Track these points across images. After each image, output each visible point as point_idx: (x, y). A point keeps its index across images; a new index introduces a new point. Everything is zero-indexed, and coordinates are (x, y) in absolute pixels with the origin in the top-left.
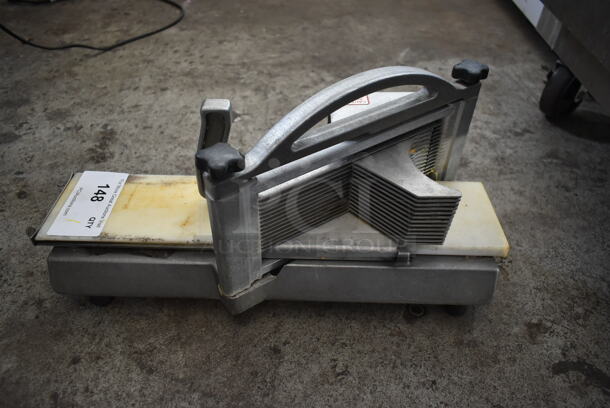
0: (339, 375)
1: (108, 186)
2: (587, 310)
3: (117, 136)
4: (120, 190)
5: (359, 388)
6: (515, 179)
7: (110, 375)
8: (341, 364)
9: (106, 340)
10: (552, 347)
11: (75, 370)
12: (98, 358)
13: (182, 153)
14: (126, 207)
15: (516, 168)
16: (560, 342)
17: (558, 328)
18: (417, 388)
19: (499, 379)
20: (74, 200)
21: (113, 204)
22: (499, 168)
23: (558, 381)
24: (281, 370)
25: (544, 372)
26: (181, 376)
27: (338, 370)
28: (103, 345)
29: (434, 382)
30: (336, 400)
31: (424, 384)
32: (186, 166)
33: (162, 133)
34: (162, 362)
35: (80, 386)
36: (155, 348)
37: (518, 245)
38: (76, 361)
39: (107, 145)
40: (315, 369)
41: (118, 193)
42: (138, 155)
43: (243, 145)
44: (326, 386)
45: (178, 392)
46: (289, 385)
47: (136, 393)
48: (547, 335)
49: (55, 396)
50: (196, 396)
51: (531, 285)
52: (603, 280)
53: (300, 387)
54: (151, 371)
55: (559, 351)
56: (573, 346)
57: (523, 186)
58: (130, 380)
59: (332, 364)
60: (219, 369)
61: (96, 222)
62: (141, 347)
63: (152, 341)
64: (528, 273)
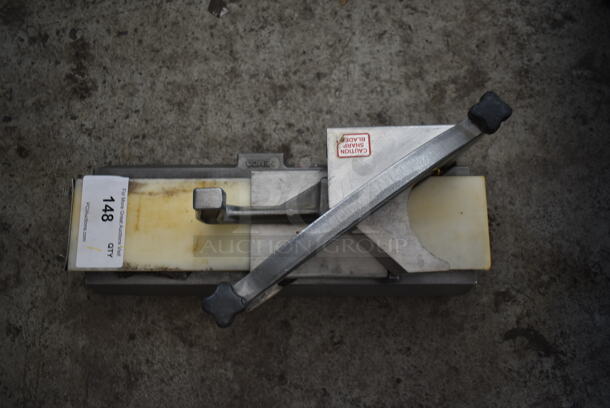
0: (335, 344)
1: (112, 200)
2: (551, 278)
3: (92, 52)
4: (125, 203)
5: (351, 355)
6: (531, 106)
7: (161, 349)
8: (337, 334)
9: (150, 319)
10: (511, 314)
11: (134, 346)
12: (149, 334)
13: (171, 79)
14: (137, 228)
15: (538, 88)
16: (518, 310)
17: (520, 297)
18: (395, 354)
19: (460, 345)
20: (86, 221)
21: (124, 224)
22: (519, 88)
23: (506, 346)
24: (291, 341)
25: (497, 338)
26: (216, 348)
27: (335, 340)
28: (149, 322)
29: (409, 349)
30: (333, 365)
31: (400, 350)
32: (177, 100)
33: (140, 42)
34: (199, 337)
35: (142, 358)
36: (191, 324)
37: (511, 203)
38: (132, 337)
39: (85, 68)
40: (318, 339)
41: (125, 207)
42: (122, 83)
43: (235, 59)
44: (326, 354)
45: (215, 361)
46: (298, 353)
47: (185, 363)
48: (509, 303)
49: (126, 367)
50: (229, 364)
51: (511, 252)
52: (578, 244)
53: (306, 355)
54: (191, 345)
55: (515, 319)
56: (528, 315)
57: (538, 118)
58: (178, 352)
59: (331, 334)
60: (243, 342)
61: (115, 249)
62: (179, 323)
63: (187, 317)
64: (511, 239)
